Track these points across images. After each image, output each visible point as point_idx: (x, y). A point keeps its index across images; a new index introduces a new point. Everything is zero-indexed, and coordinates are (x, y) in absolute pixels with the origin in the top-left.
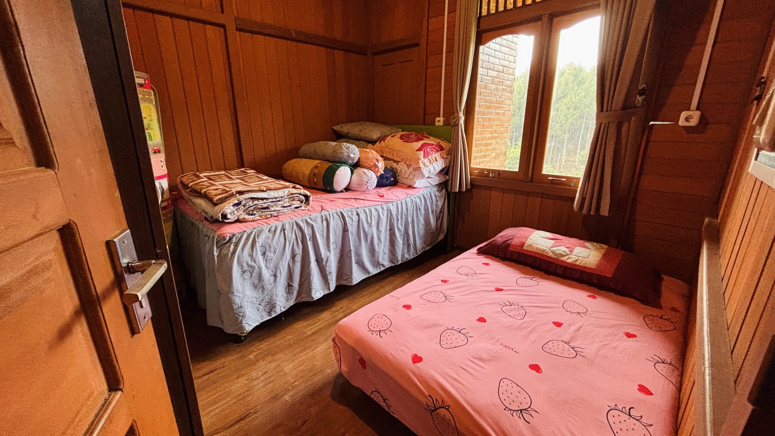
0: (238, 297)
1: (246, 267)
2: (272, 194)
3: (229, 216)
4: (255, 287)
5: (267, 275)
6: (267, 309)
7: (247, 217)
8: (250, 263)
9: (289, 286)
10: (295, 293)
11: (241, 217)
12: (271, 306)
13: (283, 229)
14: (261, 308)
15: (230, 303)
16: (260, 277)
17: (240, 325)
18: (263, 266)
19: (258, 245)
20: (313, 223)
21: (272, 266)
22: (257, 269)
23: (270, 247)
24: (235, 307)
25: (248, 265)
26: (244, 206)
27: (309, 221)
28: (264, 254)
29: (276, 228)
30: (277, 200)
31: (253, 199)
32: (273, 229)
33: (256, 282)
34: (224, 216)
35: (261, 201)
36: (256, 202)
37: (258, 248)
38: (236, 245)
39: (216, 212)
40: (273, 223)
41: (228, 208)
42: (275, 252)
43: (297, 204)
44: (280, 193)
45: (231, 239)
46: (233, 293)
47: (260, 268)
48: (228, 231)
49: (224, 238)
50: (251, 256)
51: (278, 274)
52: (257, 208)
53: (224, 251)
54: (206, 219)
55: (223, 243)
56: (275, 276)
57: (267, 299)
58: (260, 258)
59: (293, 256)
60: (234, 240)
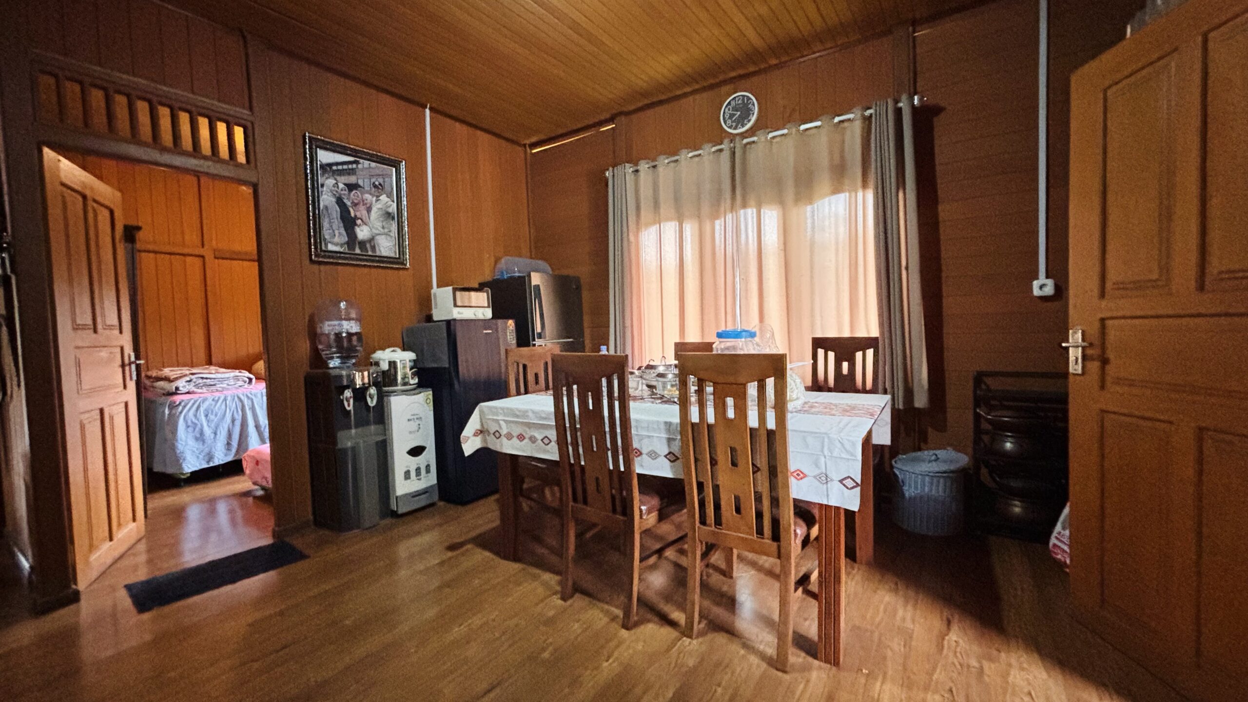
0: (180, 446)
1: (190, 423)
2: (219, 376)
3: (181, 389)
4: (197, 439)
5: (208, 432)
6: (207, 458)
7: (196, 390)
8: (194, 420)
9: (229, 444)
10: (234, 450)
11: (191, 390)
12: (210, 458)
13: (225, 400)
14: (201, 457)
15: (173, 448)
16: (202, 433)
17: (177, 461)
18: (205, 424)
19: (202, 409)
20: (253, 398)
21: (213, 425)
22: (199, 426)
23: (212, 412)
24: (178, 452)
25: (192, 422)
26: (195, 382)
27: (249, 395)
28: (206, 416)
29: (219, 398)
30: (222, 380)
31: (202, 378)
32: (216, 399)
33: (198, 435)
34: (177, 389)
35: (209, 380)
36: (205, 380)
37: (202, 411)
38: (185, 407)
39: (172, 387)
40: (217, 395)
41: (181, 383)
42: (216, 415)
43: (240, 383)
44: (227, 375)
45: (180, 404)
46: (177, 440)
47: (202, 425)
48: (177, 399)
49: (175, 403)
50: (195, 416)
51: (218, 433)
52: (206, 385)
53: (174, 411)
54: (164, 394)
55: (173, 406)
56: (215, 434)
57: (207, 450)
58: (203, 418)
59: (233, 421)
60: (183, 404)
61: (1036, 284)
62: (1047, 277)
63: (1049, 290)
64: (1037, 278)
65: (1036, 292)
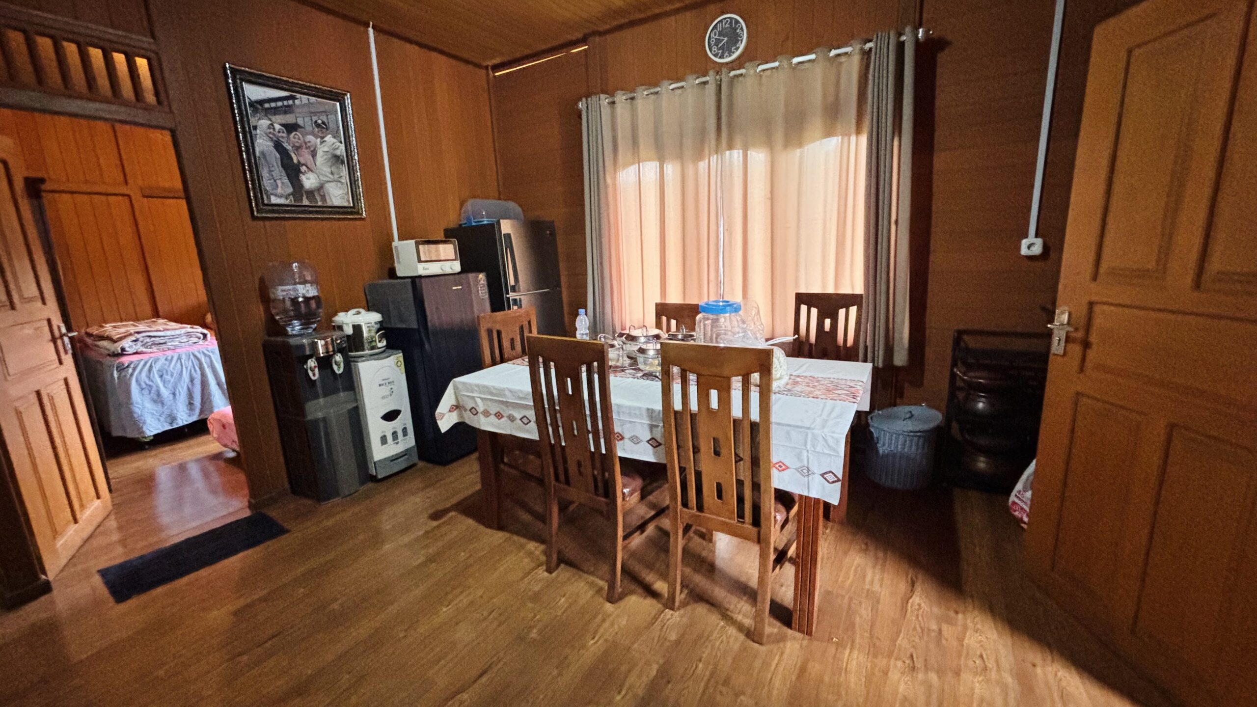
0: (137, 410)
1: (144, 386)
2: (169, 333)
3: (127, 349)
4: (155, 401)
5: (165, 393)
6: (169, 420)
7: (144, 350)
8: (148, 382)
9: (191, 404)
10: (197, 411)
11: (139, 350)
12: (173, 419)
13: (179, 358)
14: (162, 419)
15: (131, 413)
16: (159, 394)
17: (136, 424)
18: (161, 385)
19: (155, 370)
20: (211, 354)
21: (170, 386)
22: (154, 389)
23: (167, 371)
24: (135, 415)
25: (146, 384)
26: (142, 342)
27: (206, 352)
28: (161, 376)
29: (172, 357)
30: (173, 338)
31: (150, 337)
32: (169, 358)
33: (155, 397)
34: (123, 349)
35: (158, 339)
36: (153, 339)
37: (155, 373)
38: (134, 369)
39: (117, 347)
40: (169, 354)
41: (127, 344)
42: (172, 376)
43: (195, 340)
44: (178, 332)
45: (128, 366)
46: (132, 404)
47: (158, 387)
48: (125, 360)
49: (123, 365)
50: (149, 377)
51: (177, 393)
52: (154, 344)
53: (123, 374)
54: (109, 355)
55: (121, 369)
56: (174, 394)
57: (167, 412)
58: (158, 380)
59: (192, 380)
60: (132, 366)
61: (1025, 243)
62: (1037, 236)
63: (1037, 250)
64: (1026, 237)
65: (1024, 251)
